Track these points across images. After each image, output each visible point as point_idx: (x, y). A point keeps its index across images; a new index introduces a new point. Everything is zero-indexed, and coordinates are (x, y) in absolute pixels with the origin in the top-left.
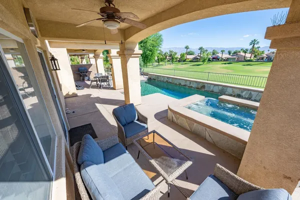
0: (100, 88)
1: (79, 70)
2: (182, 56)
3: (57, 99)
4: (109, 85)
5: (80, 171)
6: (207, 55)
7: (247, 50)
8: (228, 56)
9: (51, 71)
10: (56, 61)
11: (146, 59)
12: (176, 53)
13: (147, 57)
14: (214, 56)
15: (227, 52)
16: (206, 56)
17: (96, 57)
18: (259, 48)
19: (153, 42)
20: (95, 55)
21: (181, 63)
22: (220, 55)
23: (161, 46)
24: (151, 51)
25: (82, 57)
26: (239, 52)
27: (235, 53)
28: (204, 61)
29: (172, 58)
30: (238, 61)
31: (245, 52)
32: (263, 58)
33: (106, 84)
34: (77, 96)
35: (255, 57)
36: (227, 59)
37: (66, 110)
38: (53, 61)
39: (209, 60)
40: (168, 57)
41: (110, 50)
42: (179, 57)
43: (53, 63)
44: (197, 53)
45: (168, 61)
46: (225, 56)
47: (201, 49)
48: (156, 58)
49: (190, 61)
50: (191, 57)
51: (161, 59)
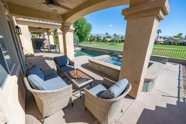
0: (50, 52)
1: (37, 42)
2: (104, 38)
3: (18, 51)
4: (56, 51)
5: (27, 77)
9: (15, 33)
10: (19, 29)
11: (82, 38)
12: (100, 37)
13: (82, 37)
14: (122, 39)
16: (118, 39)
17: (49, 34)
19: (86, 29)
20: (48, 33)
21: (103, 43)
23: (90, 31)
24: (85, 34)
25: (40, 34)
28: (116, 42)
29: (98, 39)
33: (54, 51)
34: (34, 56)
37: (25, 62)
38: (17, 29)
39: (119, 42)
40: (96, 39)
41: (57, 29)
42: (103, 39)
43: (17, 30)
44: (113, 37)
45: (96, 41)
47: (115, 35)
48: (89, 39)
49: (109, 42)
50: (109, 39)
51: (92, 40)
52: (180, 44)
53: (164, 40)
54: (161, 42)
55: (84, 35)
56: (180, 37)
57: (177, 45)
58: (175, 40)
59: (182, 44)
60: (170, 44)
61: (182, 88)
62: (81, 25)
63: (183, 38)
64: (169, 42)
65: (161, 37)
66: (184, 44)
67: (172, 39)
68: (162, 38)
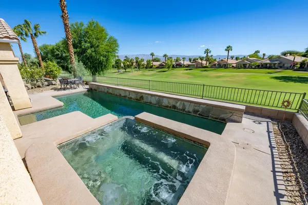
2: (148, 62)
6: (171, 61)
7: (203, 58)
8: (189, 63)
12: (142, 60)
14: (177, 63)
15: (188, 59)
16: (170, 63)
18: (212, 56)
19: (106, 47)
21: (148, 69)
22: (182, 62)
23: (117, 51)
24: (105, 57)
26: (197, 59)
27: (194, 60)
28: (169, 68)
29: (138, 65)
30: (197, 67)
31: (202, 60)
32: (215, 65)
35: (210, 64)
36: (189, 66)
39: (173, 67)
40: (134, 64)
42: (146, 63)
44: (163, 60)
45: (135, 68)
46: (187, 63)
47: (165, 56)
48: (122, 65)
49: (157, 68)
50: (157, 64)
51: (129, 67)
52: (258, 67)
53: (237, 61)
54: (233, 65)
55: (105, 59)
56: (257, 57)
57: (254, 69)
58: (251, 61)
59: (260, 67)
60: (245, 66)
61: (275, 148)
62: (94, 40)
63: (260, 58)
64: (244, 64)
65: (232, 58)
66: (262, 66)
67: (247, 60)
68: (234, 58)
